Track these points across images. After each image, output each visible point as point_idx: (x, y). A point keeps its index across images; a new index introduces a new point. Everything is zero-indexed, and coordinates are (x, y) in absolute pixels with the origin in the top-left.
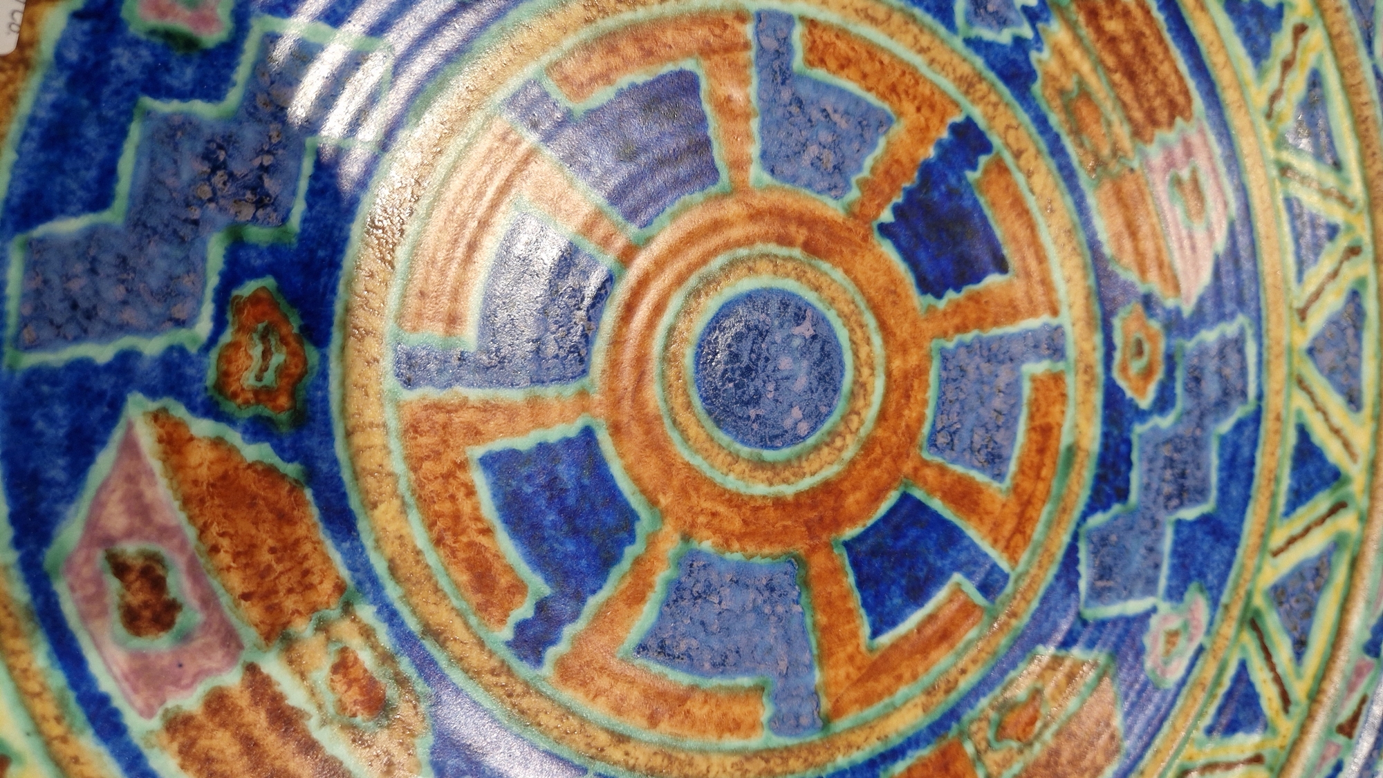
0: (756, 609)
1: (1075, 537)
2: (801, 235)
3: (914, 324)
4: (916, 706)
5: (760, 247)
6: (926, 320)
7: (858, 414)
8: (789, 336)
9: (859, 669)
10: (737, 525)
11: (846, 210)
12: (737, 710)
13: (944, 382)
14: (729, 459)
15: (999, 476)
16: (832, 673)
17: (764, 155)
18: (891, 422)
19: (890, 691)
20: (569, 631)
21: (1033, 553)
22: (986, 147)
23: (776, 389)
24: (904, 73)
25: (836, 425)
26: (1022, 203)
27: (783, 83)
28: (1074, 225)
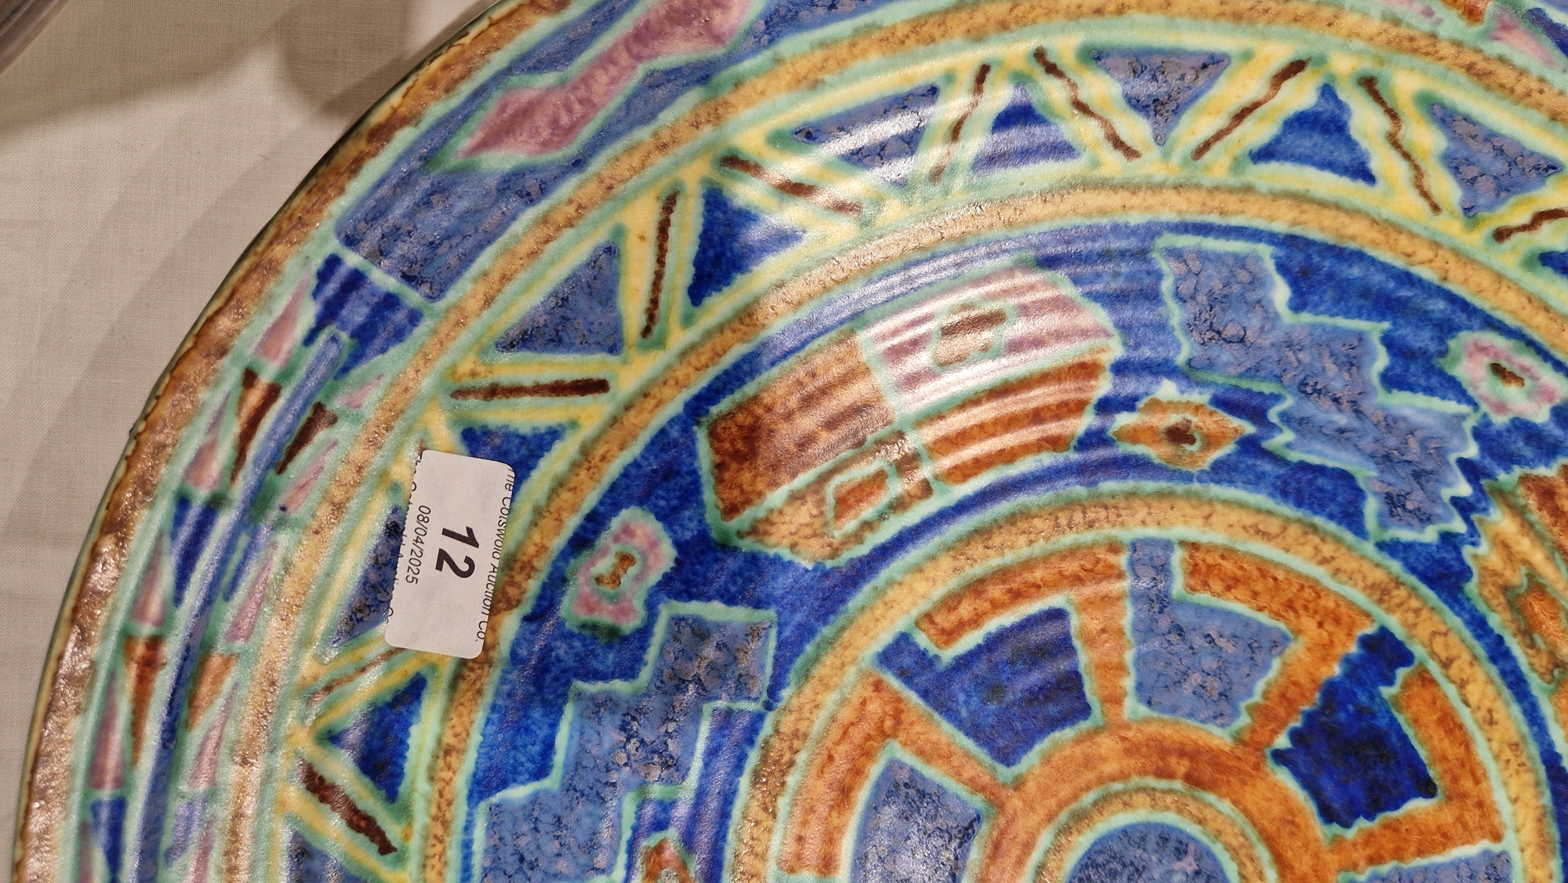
2: (1183, 766)
3: (1316, 856)
5: (1136, 781)
6: (1331, 851)
8: (1168, 872)
11: (1234, 737)
17: (1139, 687)
22: (1406, 658)
24: (1302, 587)
26: (1453, 718)
27: (1161, 612)
28: (1523, 737)
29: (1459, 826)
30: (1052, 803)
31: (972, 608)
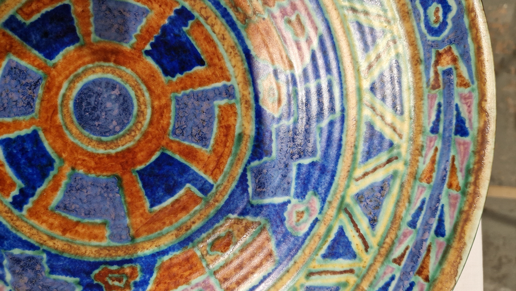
0: (101, 195)
1: (245, 170)
2: (113, 57)
3: (163, 87)
4: (172, 235)
5: (97, 63)
6: (168, 86)
7: (141, 123)
8: (110, 95)
9: (146, 219)
10: (93, 164)
11: (131, 47)
12: (96, 231)
13: (177, 110)
14: (89, 140)
15: (206, 146)
16: (134, 220)
17: (96, 30)
18: (155, 125)
19: (161, 229)
20: (31, 200)
21: (225, 176)
22: (191, 17)
23: (106, 115)
25: (131, 127)
26: (209, 38)
27: (103, 3)
28: (236, 44)
29: (214, 76)
30: (67, 72)
31: (36, 5)
